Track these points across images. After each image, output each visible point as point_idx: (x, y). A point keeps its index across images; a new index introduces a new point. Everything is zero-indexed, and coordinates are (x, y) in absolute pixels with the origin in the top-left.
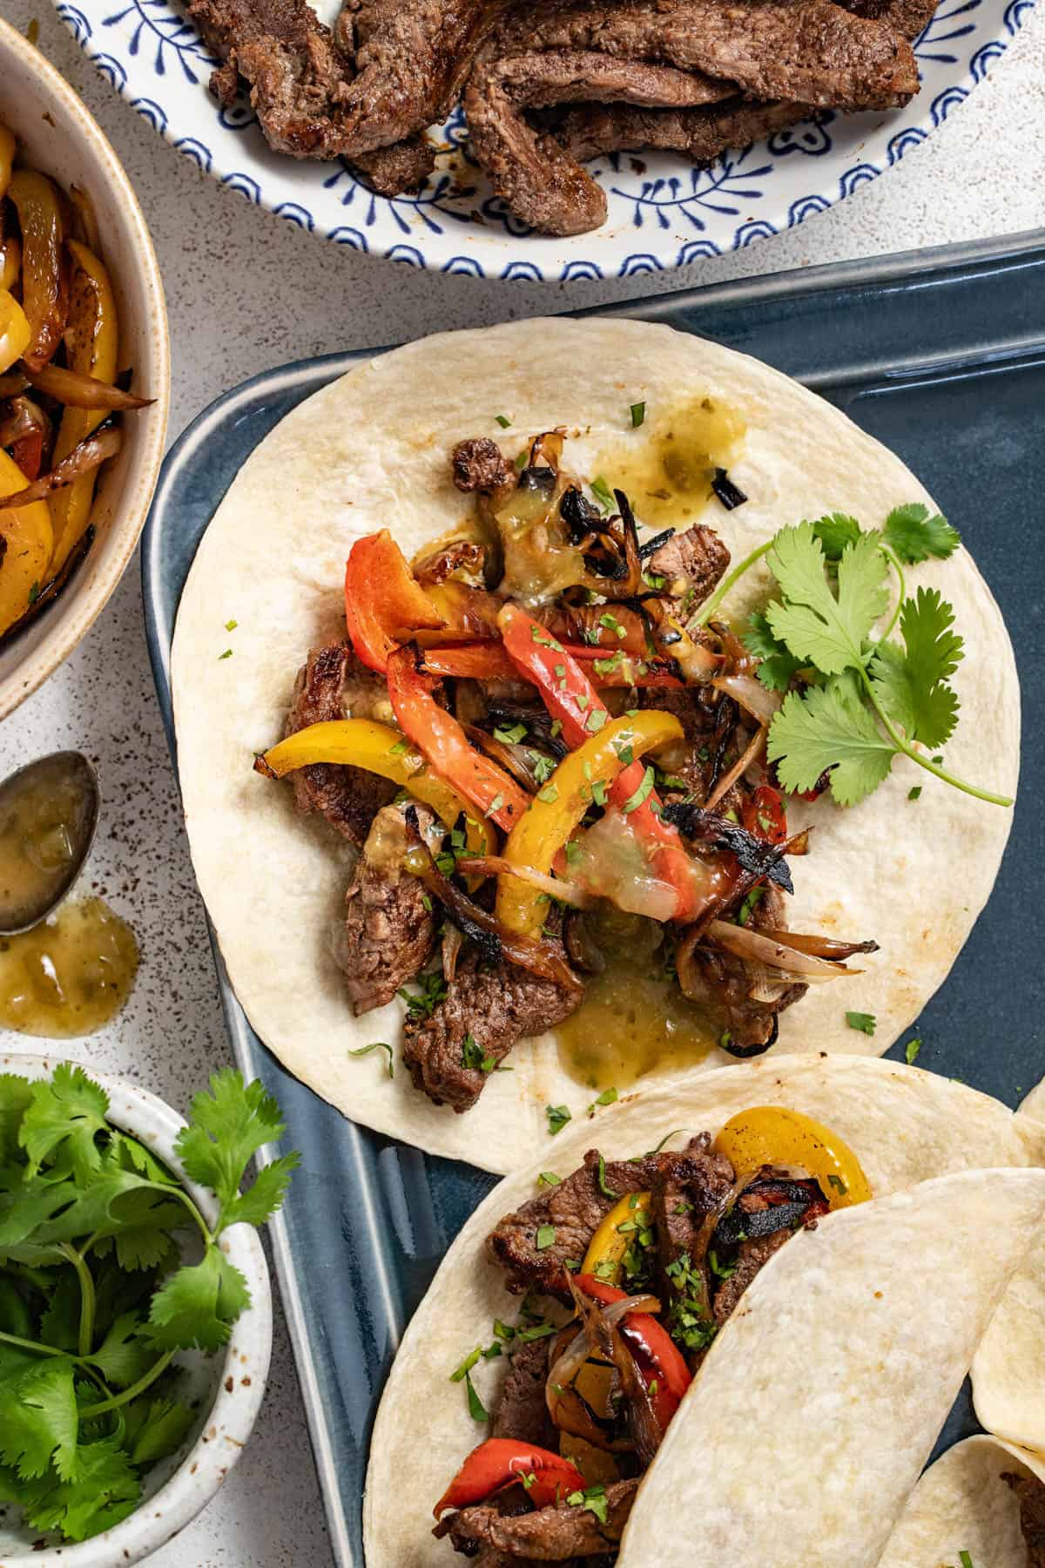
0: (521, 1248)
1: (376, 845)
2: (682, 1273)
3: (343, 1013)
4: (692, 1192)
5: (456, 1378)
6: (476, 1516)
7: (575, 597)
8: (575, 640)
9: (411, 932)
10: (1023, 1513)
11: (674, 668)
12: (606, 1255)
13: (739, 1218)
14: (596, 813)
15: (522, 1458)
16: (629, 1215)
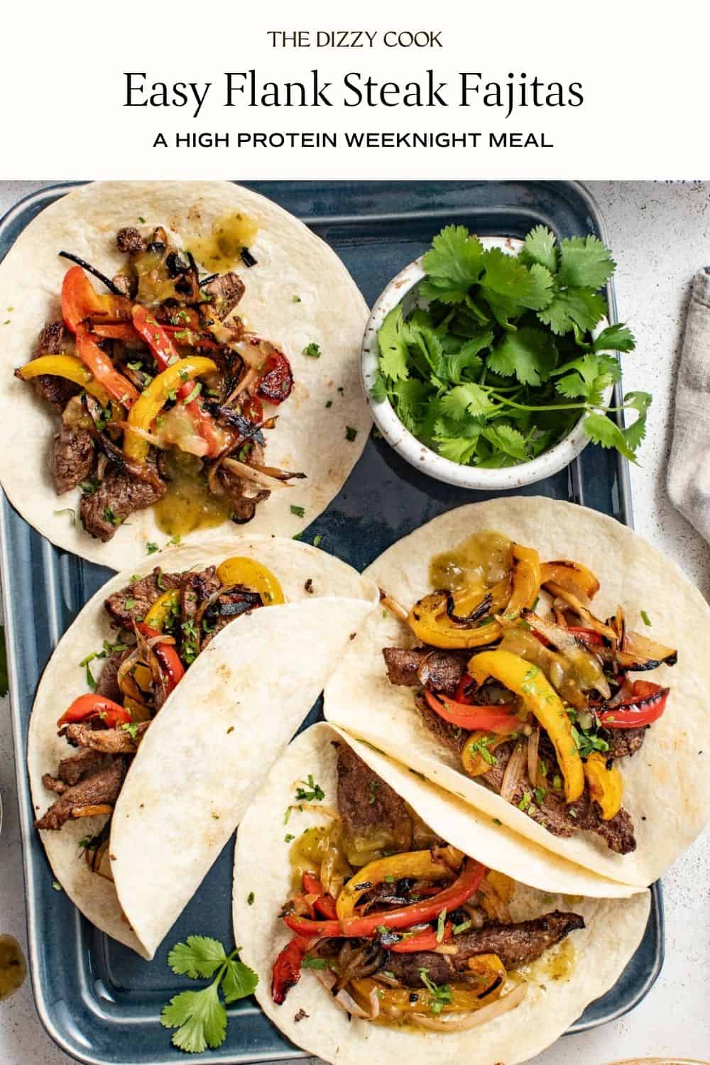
0: (118, 608)
1: (68, 415)
2: (188, 628)
3: (52, 494)
4: (198, 591)
5: (82, 665)
6: (76, 729)
7: (171, 303)
8: (165, 322)
9: (83, 457)
10: (339, 761)
11: (213, 338)
12: (156, 617)
13: (217, 605)
14: (170, 405)
15: (101, 704)
16: (170, 599)
